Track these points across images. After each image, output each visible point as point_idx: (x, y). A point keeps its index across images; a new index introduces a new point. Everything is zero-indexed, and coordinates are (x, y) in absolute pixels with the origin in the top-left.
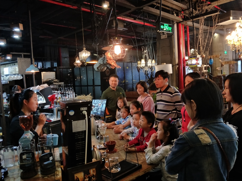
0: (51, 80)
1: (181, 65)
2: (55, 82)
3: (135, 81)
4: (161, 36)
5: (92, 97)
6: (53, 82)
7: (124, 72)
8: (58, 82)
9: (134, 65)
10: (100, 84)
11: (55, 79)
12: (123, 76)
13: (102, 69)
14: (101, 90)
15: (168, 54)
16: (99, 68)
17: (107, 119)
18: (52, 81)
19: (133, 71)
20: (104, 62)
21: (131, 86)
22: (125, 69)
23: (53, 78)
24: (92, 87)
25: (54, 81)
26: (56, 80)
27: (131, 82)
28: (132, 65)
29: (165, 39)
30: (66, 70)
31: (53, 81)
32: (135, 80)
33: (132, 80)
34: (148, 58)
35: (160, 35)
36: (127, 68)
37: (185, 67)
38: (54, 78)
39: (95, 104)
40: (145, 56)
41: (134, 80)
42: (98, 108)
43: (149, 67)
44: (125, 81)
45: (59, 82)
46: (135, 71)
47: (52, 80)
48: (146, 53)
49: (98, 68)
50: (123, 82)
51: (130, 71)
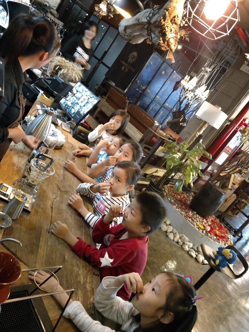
0: (48, 5)
1: (235, 126)
2: (51, 13)
3: (158, 99)
4: (244, 65)
5: (82, 75)
6: (48, 10)
7: (155, 75)
8: (56, 16)
9: (174, 76)
10: (110, 66)
11: (55, 9)
12: (150, 79)
13: (134, 37)
14: (105, 75)
15: (230, 97)
16: (129, 31)
17: (78, 132)
18: (48, 8)
19: (166, 83)
20: (151, 18)
21: (148, 101)
22: (159, 71)
23: (53, 5)
24: (97, 61)
25: (52, 10)
26: (55, 12)
27: (153, 96)
28: (172, 74)
29: (245, 73)
30: (80, 9)
31: (50, 10)
32: (160, 97)
33: (156, 95)
34: (204, 81)
35: (243, 63)
36: (163, 72)
37: (237, 131)
38: (55, 7)
39: (77, 91)
40: (204, 76)
41: (158, 97)
42: (77, 101)
43: (196, 96)
44: (146, 89)
45: (57, 18)
46: (169, 86)
47: (50, 7)
48: (207, 72)
49: (126, 28)
50: (144, 88)
51: (163, 80)
